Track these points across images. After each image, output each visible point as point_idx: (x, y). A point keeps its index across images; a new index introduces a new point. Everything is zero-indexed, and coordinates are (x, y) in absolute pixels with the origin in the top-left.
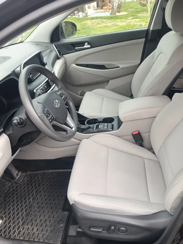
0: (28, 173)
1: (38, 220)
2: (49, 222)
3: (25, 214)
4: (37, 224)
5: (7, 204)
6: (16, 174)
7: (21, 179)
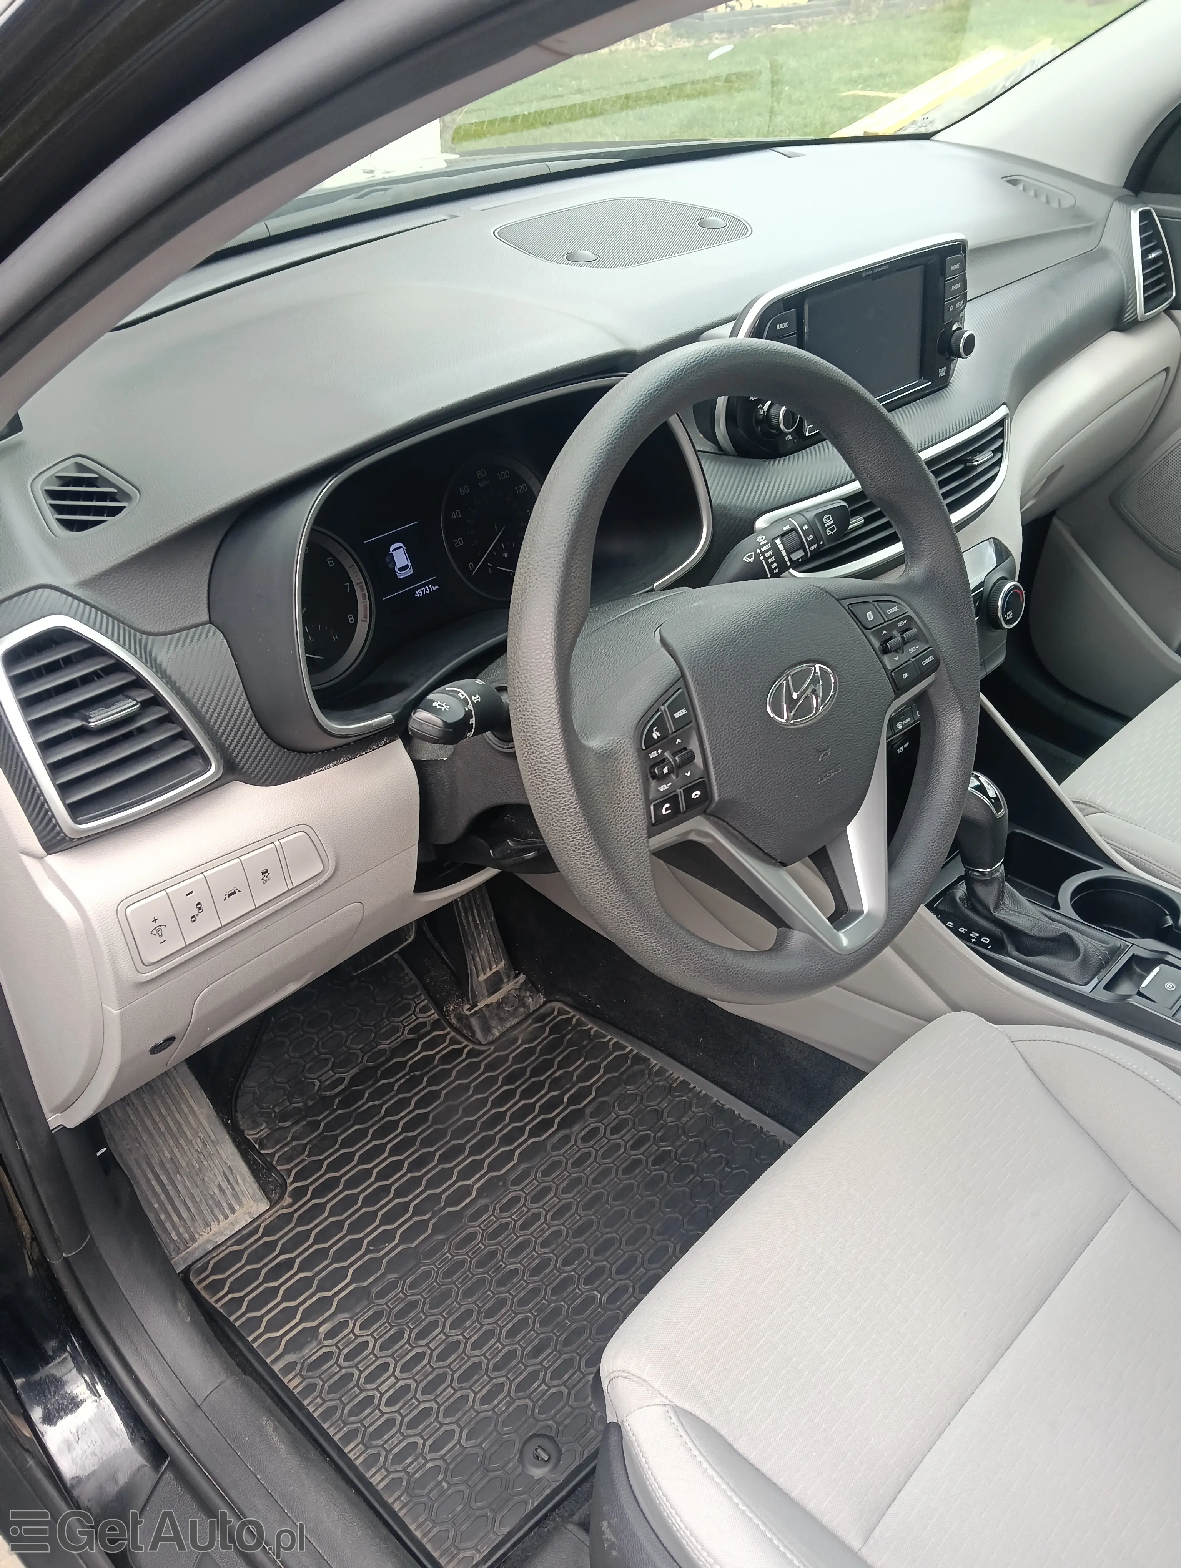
0: (557, 1005)
1: (437, 1340)
2: (485, 1400)
3: (392, 1249)
4: (420, 1357)
5: (349, 1123)
6: (489, 973)
7: (502, 1020)
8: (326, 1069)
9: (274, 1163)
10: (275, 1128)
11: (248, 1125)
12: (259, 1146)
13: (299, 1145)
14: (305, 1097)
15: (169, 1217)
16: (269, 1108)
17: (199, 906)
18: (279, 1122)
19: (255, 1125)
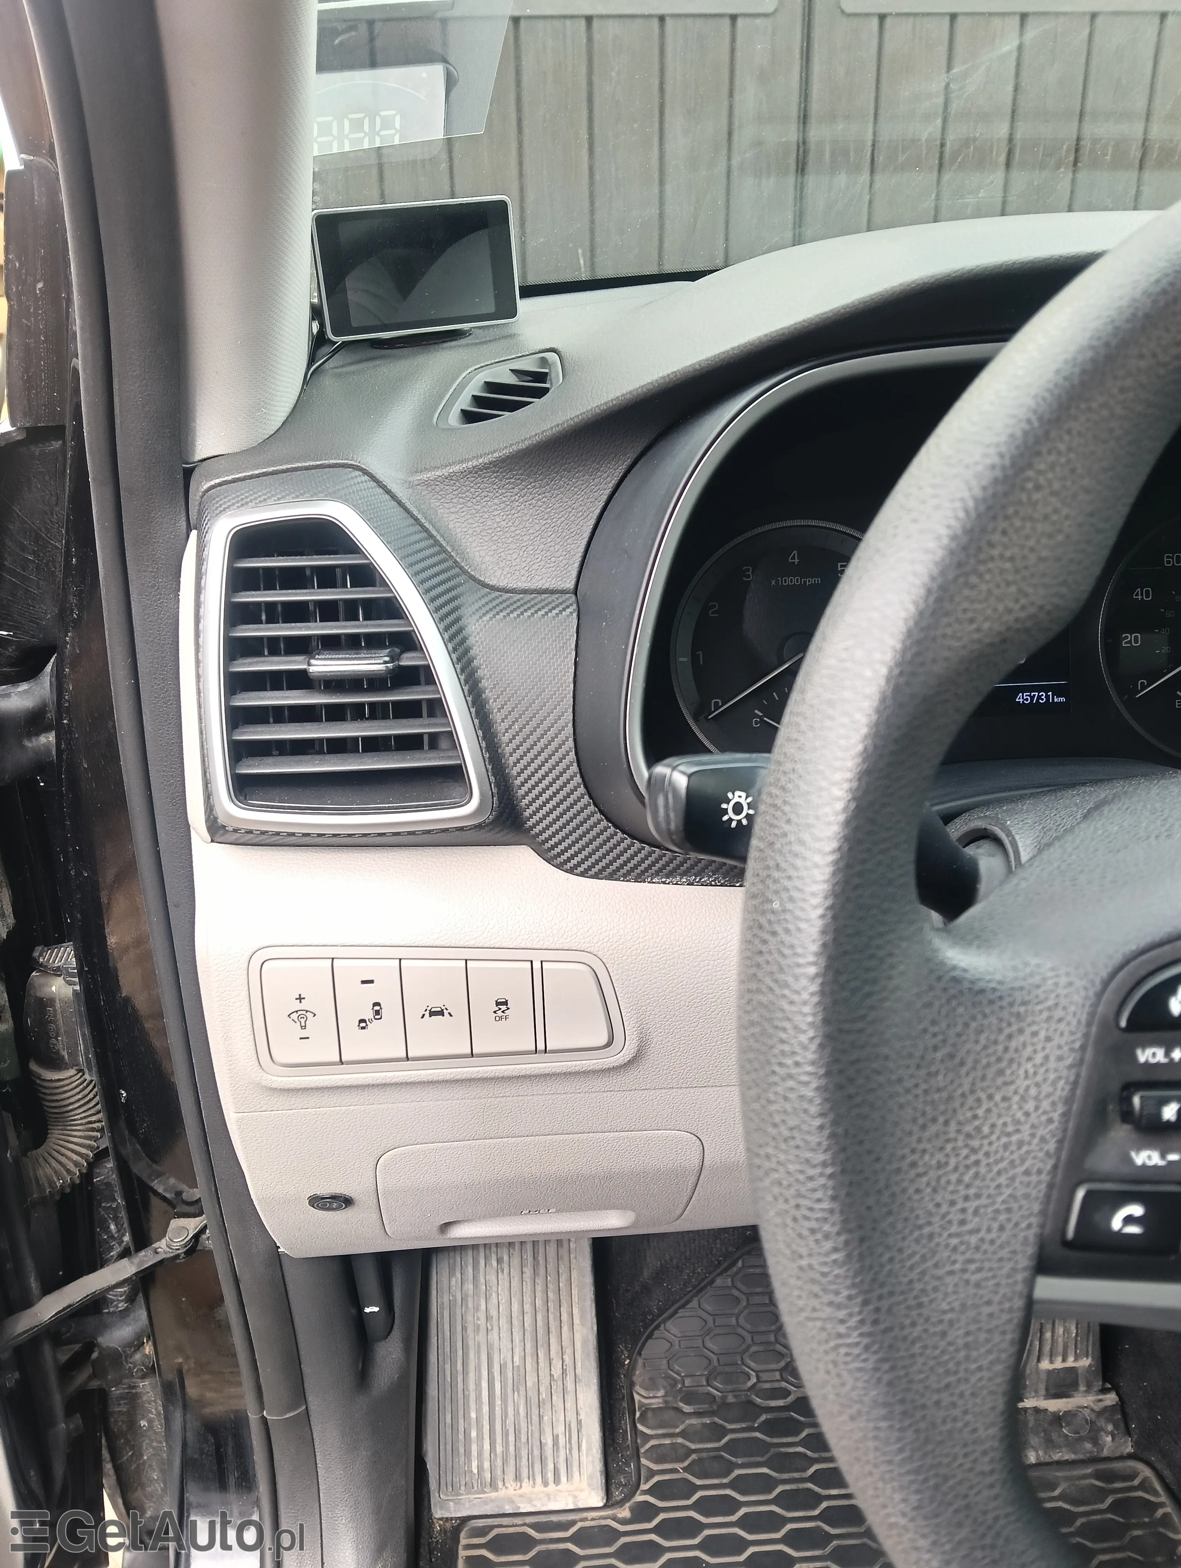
0: (1146, 1472)
5: (759, 1459)
6: (1058, 1364)
7: (1050, 1444)
8: (774, 1366)
9: (642, 1450)
10: (670, 1405)
11: (643, 1380)
12: (641, 1415)
13: (683, 1446)
14: (729, 1387)
15: (480, 1437)
16: (679, 1374)
17: (377, 1008)
18: (681, 1401)
19: (652, 1385)
